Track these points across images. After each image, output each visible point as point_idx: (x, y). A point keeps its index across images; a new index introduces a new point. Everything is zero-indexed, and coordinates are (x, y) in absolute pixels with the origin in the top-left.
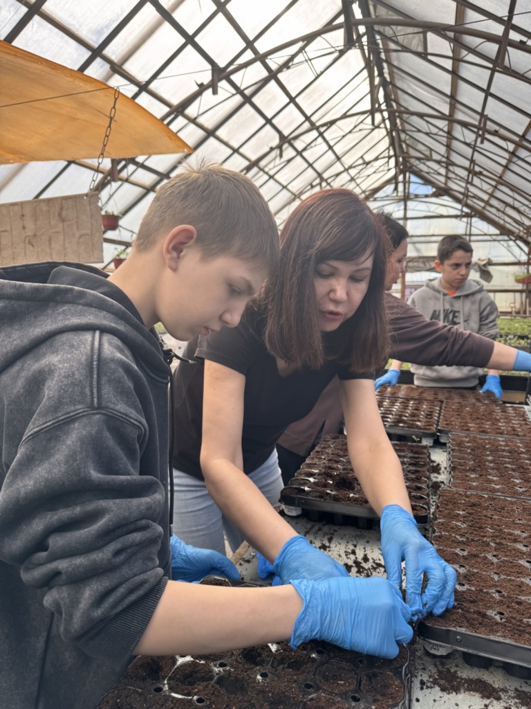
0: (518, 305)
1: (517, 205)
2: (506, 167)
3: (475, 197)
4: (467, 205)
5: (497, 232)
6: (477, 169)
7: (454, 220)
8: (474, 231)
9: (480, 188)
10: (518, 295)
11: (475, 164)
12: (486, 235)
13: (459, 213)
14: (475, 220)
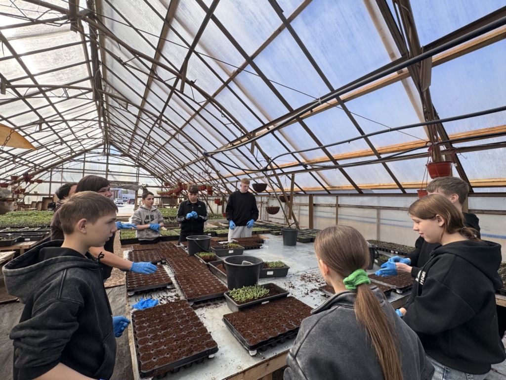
0: (158, 203)
1: (160, 167)
2: (156, 153)
3: (142, 160)
4: (138, 163)
5: (150, 174)
6: (144, 151)
7: (131, 167)
8: (140, 172)
9: (145, 158)
10: (158, 199)
11: (143, 149)
12: (145, 175)
13: (134, 165)
14: (140, 168)
